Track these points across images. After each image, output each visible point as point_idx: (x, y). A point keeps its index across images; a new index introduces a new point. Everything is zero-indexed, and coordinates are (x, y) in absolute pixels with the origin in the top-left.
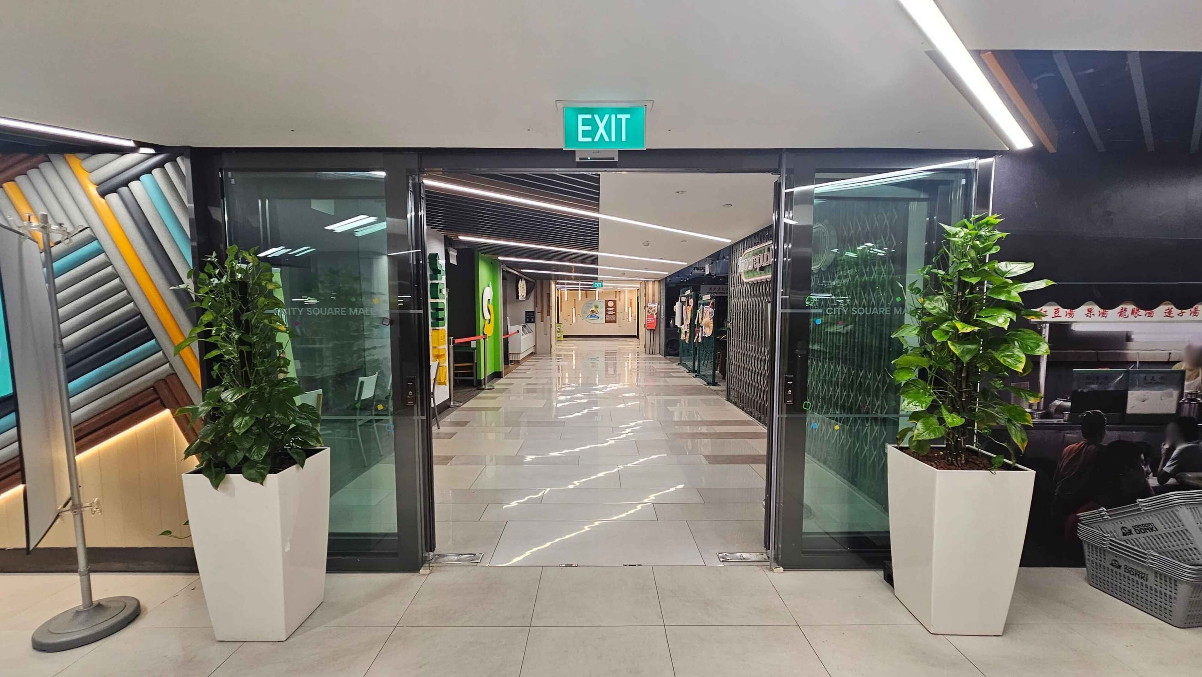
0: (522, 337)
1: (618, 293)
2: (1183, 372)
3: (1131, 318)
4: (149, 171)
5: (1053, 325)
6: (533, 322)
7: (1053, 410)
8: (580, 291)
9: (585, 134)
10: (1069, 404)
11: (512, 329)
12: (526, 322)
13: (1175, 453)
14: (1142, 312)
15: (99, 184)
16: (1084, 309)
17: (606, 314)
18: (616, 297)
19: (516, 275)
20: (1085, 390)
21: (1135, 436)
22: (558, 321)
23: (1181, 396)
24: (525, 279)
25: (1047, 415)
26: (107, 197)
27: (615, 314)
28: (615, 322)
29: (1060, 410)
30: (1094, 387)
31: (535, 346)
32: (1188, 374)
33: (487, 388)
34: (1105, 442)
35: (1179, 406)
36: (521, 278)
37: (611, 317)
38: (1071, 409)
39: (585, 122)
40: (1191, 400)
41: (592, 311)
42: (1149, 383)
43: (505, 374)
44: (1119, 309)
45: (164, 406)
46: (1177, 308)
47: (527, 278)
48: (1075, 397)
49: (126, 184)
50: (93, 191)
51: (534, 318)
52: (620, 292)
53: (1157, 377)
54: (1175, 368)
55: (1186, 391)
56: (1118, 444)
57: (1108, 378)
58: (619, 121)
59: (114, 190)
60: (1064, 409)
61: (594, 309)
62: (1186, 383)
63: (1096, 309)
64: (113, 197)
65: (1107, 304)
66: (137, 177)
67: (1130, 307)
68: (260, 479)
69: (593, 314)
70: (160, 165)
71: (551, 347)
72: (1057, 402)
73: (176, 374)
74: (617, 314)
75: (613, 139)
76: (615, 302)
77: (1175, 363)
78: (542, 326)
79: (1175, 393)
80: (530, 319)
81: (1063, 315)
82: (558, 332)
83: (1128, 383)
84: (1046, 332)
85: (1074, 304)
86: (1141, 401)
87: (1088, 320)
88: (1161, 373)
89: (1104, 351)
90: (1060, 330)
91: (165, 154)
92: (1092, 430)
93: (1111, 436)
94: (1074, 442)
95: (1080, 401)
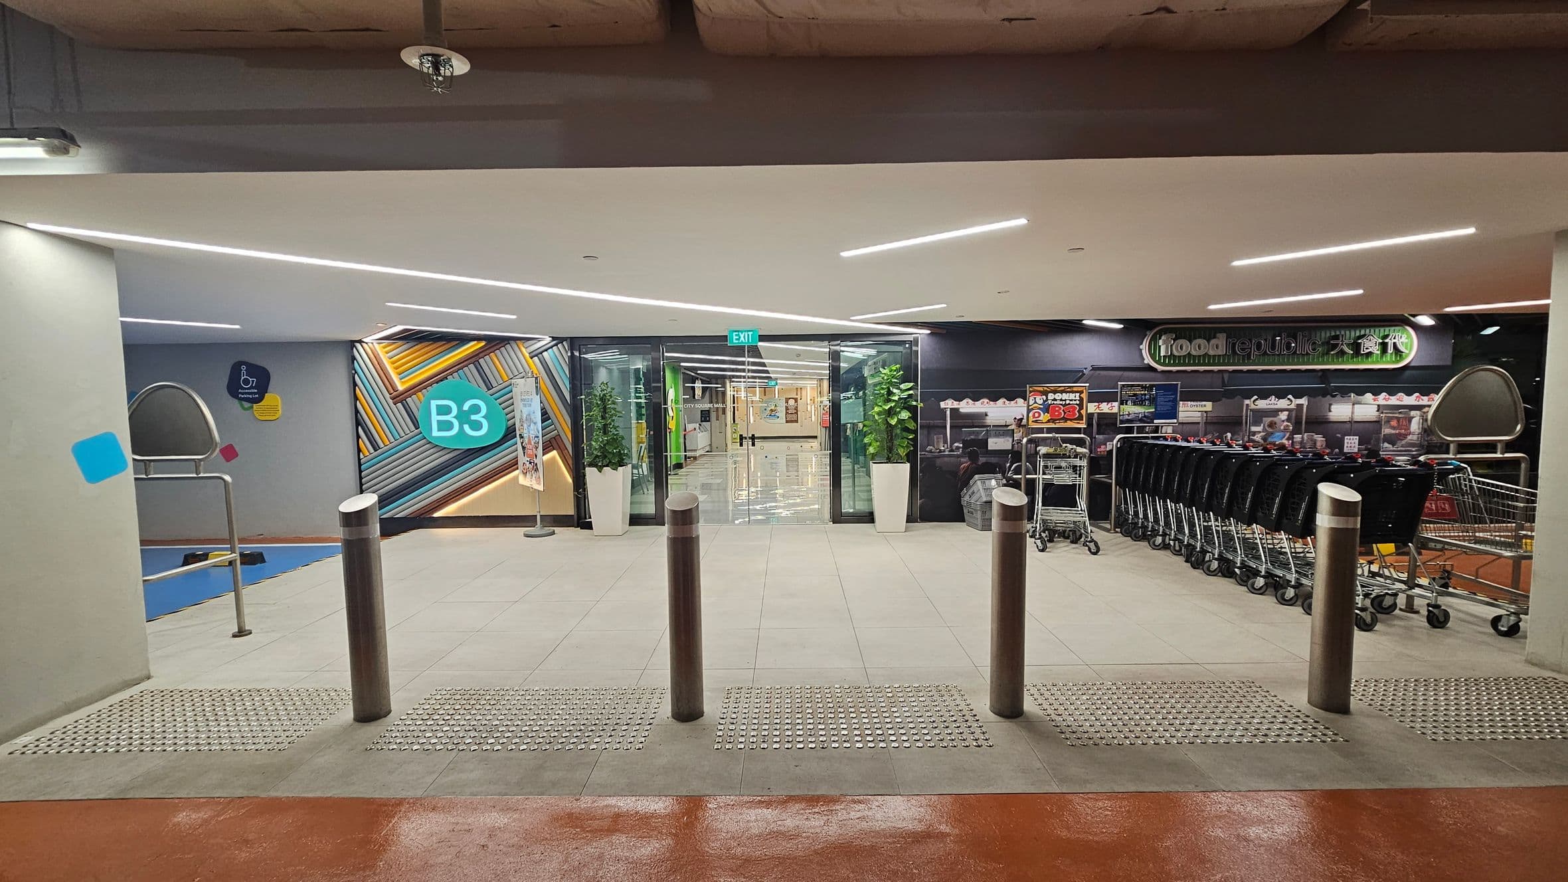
0: (699, 435)
1: (799, 390)
2: (1013, 430)
3: (987, 405)
4: (551, 347)
5: (951, 409)
6: (709, 421)
7: (954, 448)
8: (758, 389)
9: (736, 339)
10: (961, 445)
11: (690, 427)
12: (702, 421)
13: (1013, 468)
14: (991, 403)
15: (529, 353)
16: (965, 401)
17: (787, 413)
18: (797, 394)
19: (693, 376)
20: (969, 439)
21: (993, 460)
22: (734, 421)
23: (1013, 441)
24: (701, 379)
25: (952, 450)
26: (534, 359)
27: (797, 413)
28: (796, 421)
29: (958, 448)
30: (972, 437)
31: (711, 445)
32: (1015, 431)
33: (672, 473)
34: (980, 463)
35: (1013, 445)
36: (697, 378)
37: (792, 416)
38: (962, 448)
39: (736, 335)
40: (1018, 443)
41: (772, 410)
42: (998, 435)
43: (686, 466)
44: (981, 401)
45: (554, 449)
46: (1008, 400)
47: (702, 378)
48: (964, 442)
49: (541, 353)
50: (527, 355)
51: (709, 417)
52: (801, 388)
53: (1001, 432)
54: (1009, 428)
55: (1015, 439)
56: (986, 463)
57: (978, 433)
58: (748, 335)
59: (536, 356)
60: (960, 448)
61: (773, 408)
62: (1015, 435)
63: (970, 401)
64: (536, 358)
65: (975, 399)
66: (546, 350)
67: (986, 400)
68: (616, 469)
69: (773, 414)
70: (556, 345)
71: (727, 446)
72: (956, 444)
73: (559, 435)
74: (799, 413)
75: (747, 341)
76: (796, 400)
77: (1008, 426)
78: (718, 425)
79: (1011, 440)
80: (705, 418)
81: (955, 405)
82: (735, 433)
83: (988, 435)
84: (948, 412)
85: (959, 399)
86: (995, 444)
87: (967, 406)
88: (1002, 430)
89: (976, 420)
90: (954, 411)
91: (558, 340)
92: (973, 457)
93: (982, 460)
94: (965, 463)
95: (966, 444)
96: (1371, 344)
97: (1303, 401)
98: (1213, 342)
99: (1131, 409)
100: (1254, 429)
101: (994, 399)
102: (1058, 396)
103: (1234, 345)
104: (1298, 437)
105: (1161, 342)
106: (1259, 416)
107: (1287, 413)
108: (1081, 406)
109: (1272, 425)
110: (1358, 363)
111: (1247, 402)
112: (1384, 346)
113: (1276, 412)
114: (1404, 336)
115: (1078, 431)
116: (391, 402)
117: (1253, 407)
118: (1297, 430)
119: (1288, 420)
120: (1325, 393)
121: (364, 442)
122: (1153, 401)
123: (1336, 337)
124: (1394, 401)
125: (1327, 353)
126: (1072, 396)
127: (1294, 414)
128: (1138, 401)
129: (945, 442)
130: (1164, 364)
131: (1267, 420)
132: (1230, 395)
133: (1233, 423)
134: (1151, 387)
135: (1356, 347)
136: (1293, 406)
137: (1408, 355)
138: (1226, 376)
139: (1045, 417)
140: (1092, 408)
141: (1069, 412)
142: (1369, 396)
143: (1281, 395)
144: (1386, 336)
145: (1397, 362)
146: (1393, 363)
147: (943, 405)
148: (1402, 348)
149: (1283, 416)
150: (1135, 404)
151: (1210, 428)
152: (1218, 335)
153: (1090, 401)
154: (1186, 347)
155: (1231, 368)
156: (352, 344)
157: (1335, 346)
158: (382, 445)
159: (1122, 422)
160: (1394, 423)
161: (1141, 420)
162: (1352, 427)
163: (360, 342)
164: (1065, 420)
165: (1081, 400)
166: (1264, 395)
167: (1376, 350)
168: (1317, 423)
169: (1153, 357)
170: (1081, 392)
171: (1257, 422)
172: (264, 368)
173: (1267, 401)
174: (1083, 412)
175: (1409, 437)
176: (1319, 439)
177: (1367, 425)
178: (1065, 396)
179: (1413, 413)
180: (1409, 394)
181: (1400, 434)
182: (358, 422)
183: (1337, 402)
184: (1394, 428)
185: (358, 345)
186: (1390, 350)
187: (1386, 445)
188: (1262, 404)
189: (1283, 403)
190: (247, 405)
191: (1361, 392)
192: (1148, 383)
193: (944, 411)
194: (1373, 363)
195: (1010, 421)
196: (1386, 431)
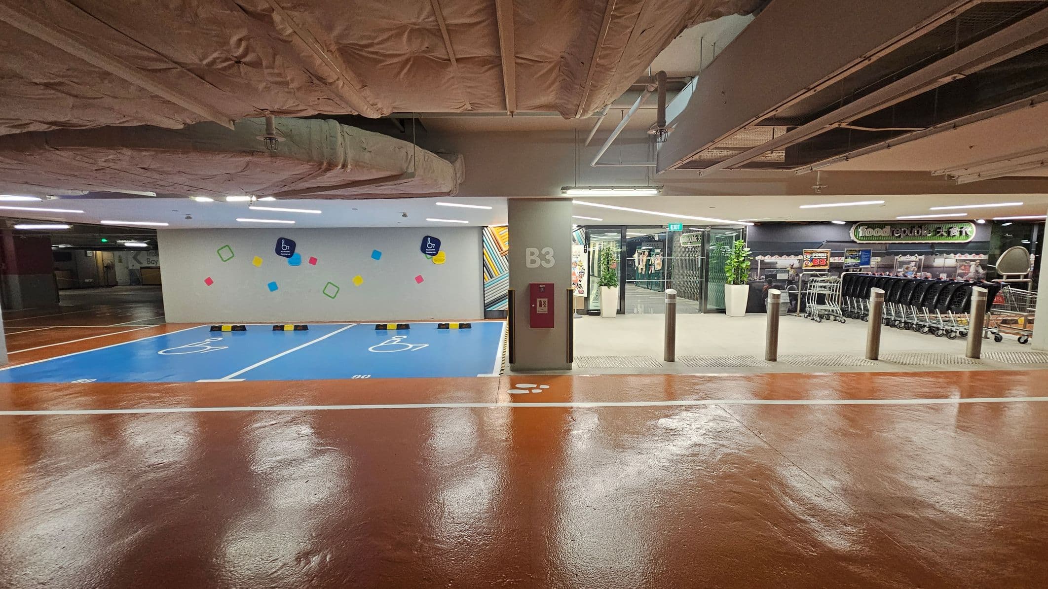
3: (777, 258)
9: (673, 228)
13: (788, 287)
14: (780, 257)
16: (767, 256)
21: (779, 284)
23: (788, 275)
29: (763, 278)
34: (772, 286)
35: (788, 277)
39: (672, 226)
40: (791, 276)
42: (782, 272)
44: (775, 256)
46: (787, 256)
48: (766, 276)
56: (776, 285)
57: (773, 271)
58: (678, 226)
63: (770, 256)
65: (772, 255)
67: (777, 256)
75: (677, 229)
81: (763, 258)
83: (777, 272)
84: (759, 262)
85: (764, 256)
86: (780, 276)
87: (768, 259)
88: (784, 270)
89: (772, 266)
90: (762, 261)
91: (580, 227)
92: (770, 282)
93: (774, 284)
94: (766, 285)
95: (767, 277)
96: (955, 231)
97: (923, 257)
98: (884, 230)
99: (850, 261)
100: (899, 270)
101: (781, 255)
102: (817, 255)
103: (893, 231)
104: (919, 274)
105: (860, 230)
106: (902, 264)
107: (914, 263)
108: (827, 259)
109: (907, 268)
110: (949, 240)
111: (896, 257)
112: (961, 233)
113: (909, 262)
114: (970, 228)
115: (824, 270)
116: (500, 255)
117: (899, 260)
118: (919, 271)
119: (915, 266)
120: (932, 253)
121: (487, 275)
122: (860, 257)
123: (940, 228)
124: (963, 257)
125: (935, 235)
126: (823, 254)
127: (918, 263)
128: (854, 257)
129: (757, 275)
130: (861, 240)
131: (905, 266)
132: (889, 254)
133: (890, 267)
134: (859, 250)
135: (949, 233)
136: (917, 260)
137: (971, 236)
138: (888, 245)
139: (810, 264)
140: (832, 260)
141: (821, 262)
142: (952, 255)
143: (912, 254)
144: (962, 228)
145: (966, 239)
146: (964, 240)
147: (757, 258)
148: (968, 233)
149: (913, 264)
150: (852, 258)
151: (879, 269)
152: (886, 227)
153: (831, 257)
154: (871, 232)
155: (891, 242)
156: (483, 228)
157: (939, 232)
158: (494, 276)
159: (846, 267)
160: (963, 268)
161: (854, 266)
162: (944, 269)
163: (487, 227)
164: (820, 265)
165: (827, 256)
166: (904, 254)
167: (957, 234)
168: (928, 267)
169: (856, 236)
170: (827, 253)
171: (900, 267)
172: (438, 239)
173: (906, 257)
174: (828, 262)
175: (969, 274)
176: (929, 275)
177: (950, 268)
178: (820, 254)
179: (972, 263)
180: (970, 254)
181: (965, 273)
182: (484, 266)
183: (937, 258)
184: (963, 270)
185: (485, 228)
186: (964, 234)
187: (959, 278)
188: (904, 259)
189: (913, 258)
190: (429, 256)
191: (948, 253)
192: (858, 249)
193: (757, 261)
194: (956, 240)
195: (788, 266)
196: (959, 271)
